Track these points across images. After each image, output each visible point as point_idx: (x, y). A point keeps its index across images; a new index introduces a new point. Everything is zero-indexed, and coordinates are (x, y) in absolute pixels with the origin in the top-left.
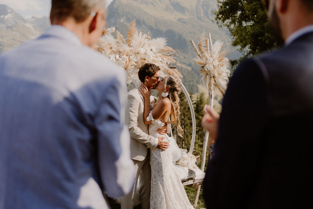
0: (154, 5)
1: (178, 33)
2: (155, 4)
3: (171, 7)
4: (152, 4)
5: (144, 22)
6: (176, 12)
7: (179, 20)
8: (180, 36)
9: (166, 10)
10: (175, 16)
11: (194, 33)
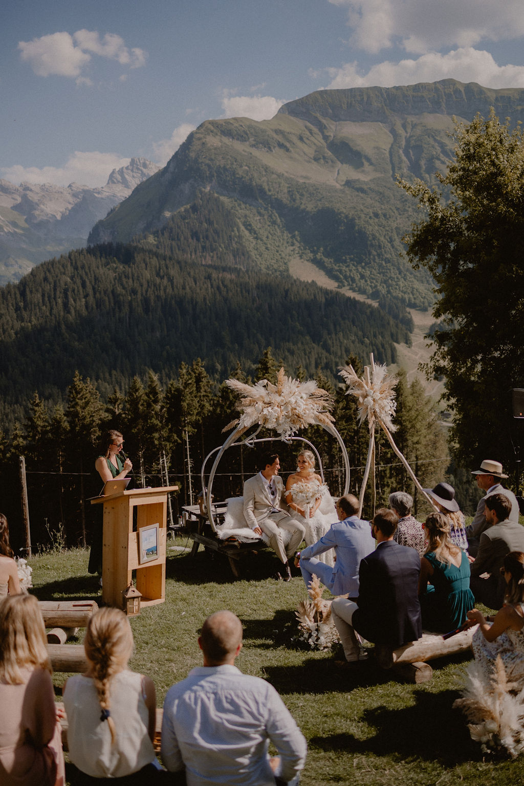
0: (288, 150)
1: (347, 217)
2: (288, 145)
3: (329, 153)
4: (281, 146)
5: (262, 191)
6: (339, 164)
7: (348, 183)
8: (351, 223)
9: (316, 159)
10: (338, 173)
11: (385, 215)
